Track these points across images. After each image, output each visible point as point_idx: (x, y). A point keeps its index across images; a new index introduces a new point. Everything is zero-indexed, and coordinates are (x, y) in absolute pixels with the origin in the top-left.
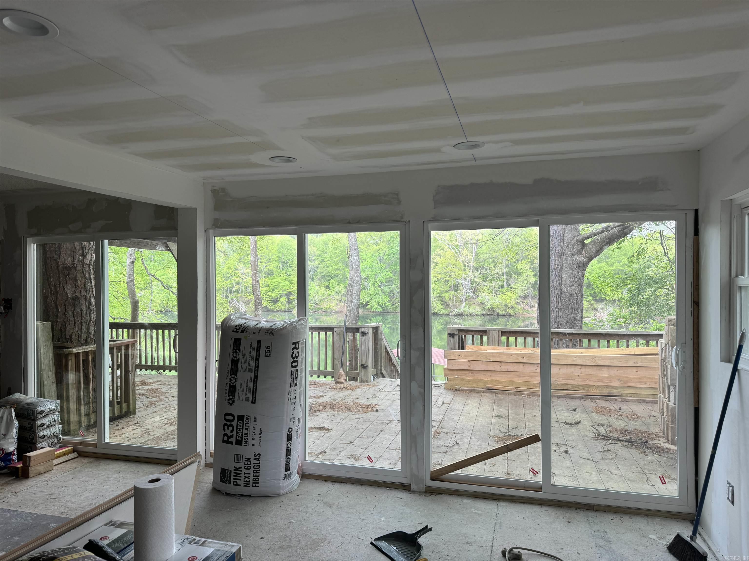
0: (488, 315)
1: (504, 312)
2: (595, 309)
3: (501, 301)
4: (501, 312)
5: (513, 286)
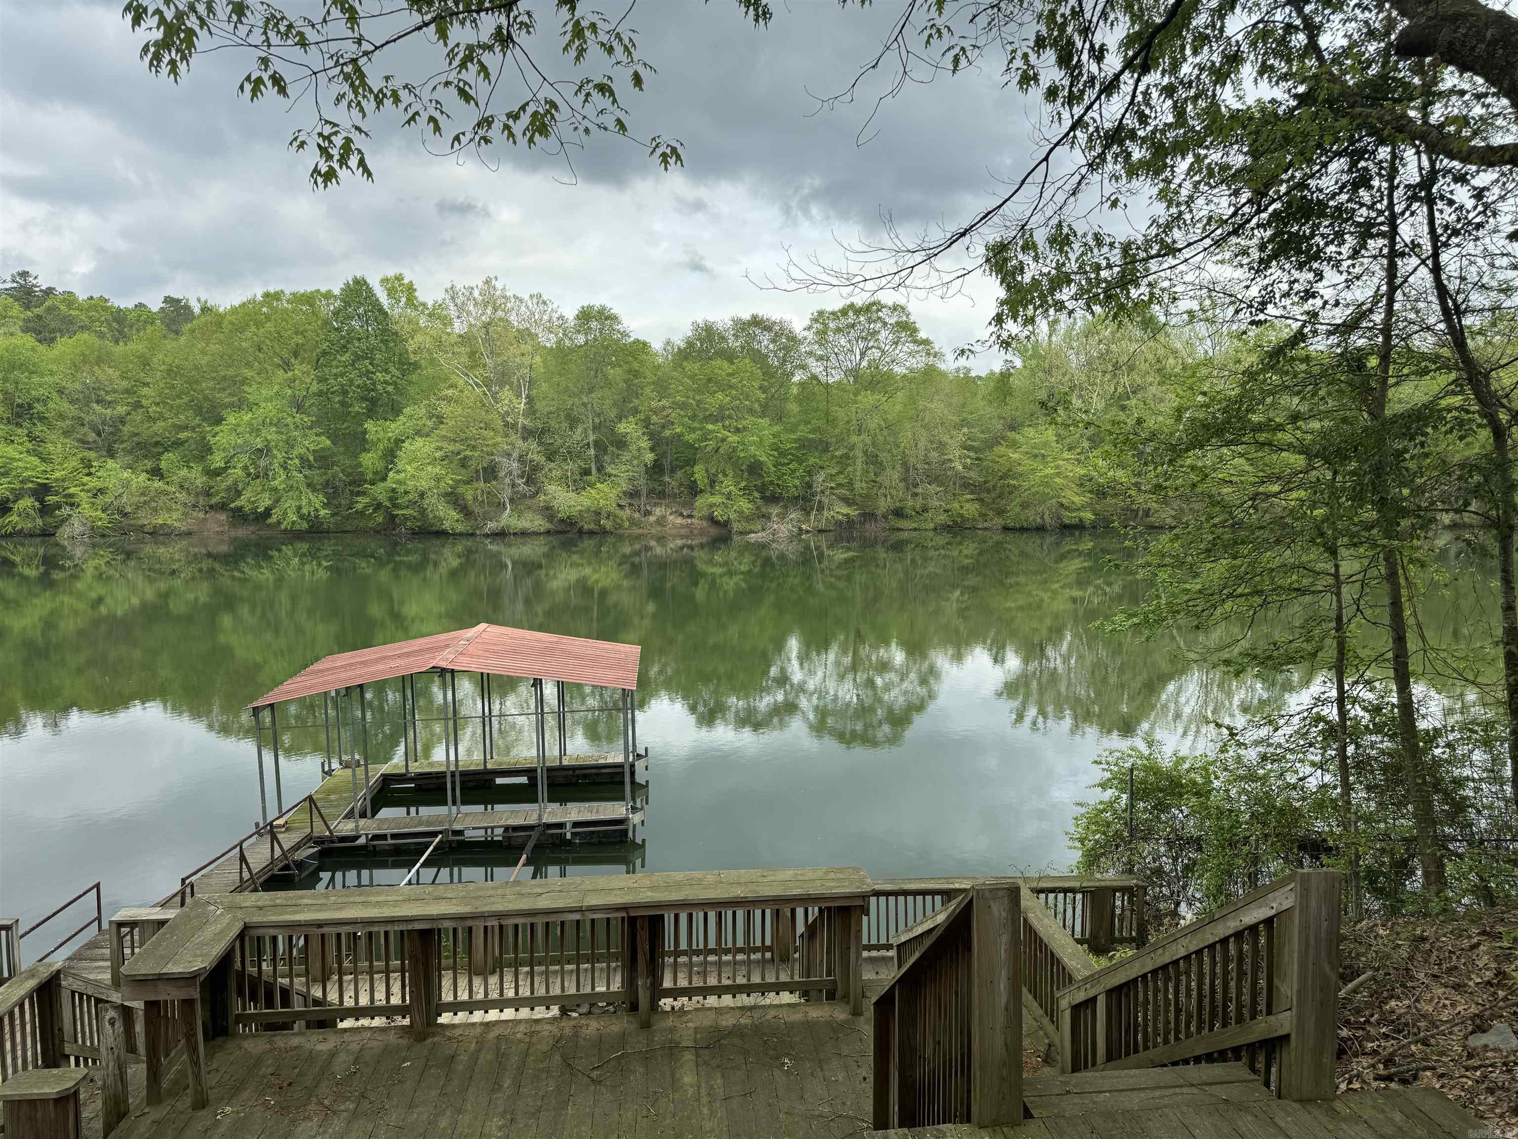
0: (559, 532)
1: (592, 526)
2: (763, 516)
3: (587, 502)
4: (586, 527)
5: (609, 470)
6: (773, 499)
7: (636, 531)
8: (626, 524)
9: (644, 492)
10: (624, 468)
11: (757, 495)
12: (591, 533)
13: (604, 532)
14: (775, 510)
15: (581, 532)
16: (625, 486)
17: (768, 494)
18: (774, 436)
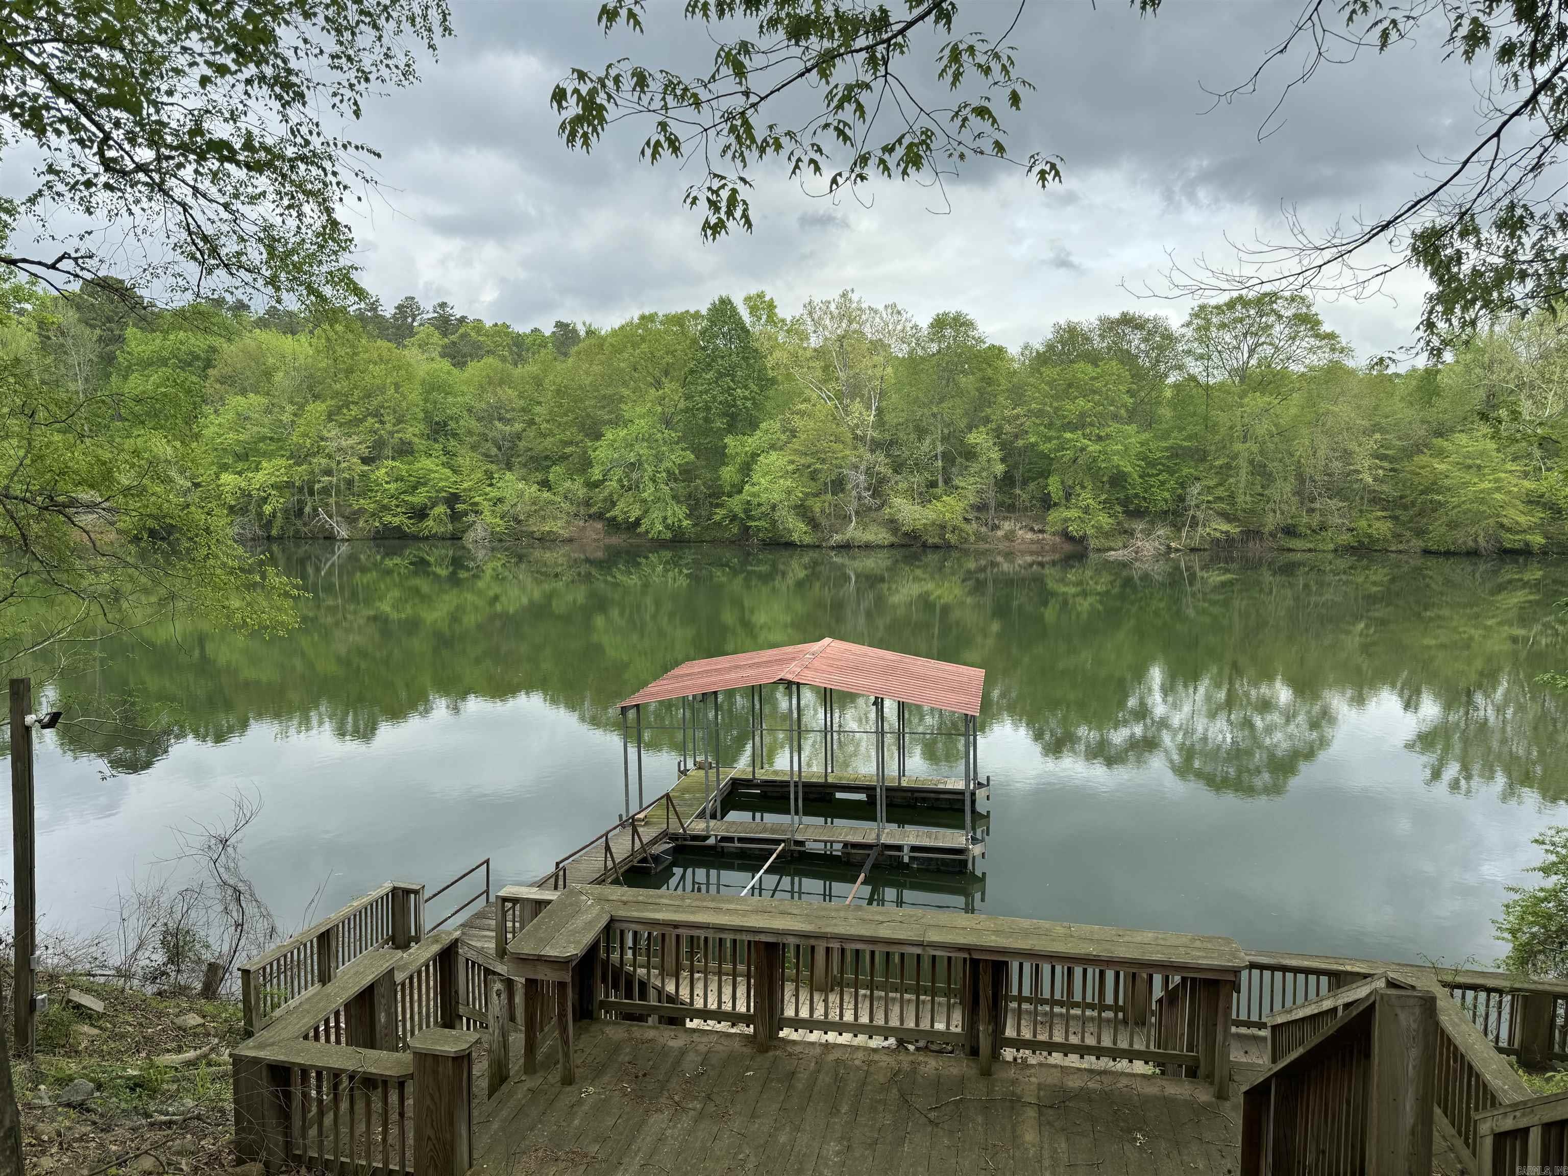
0: (903, 546)
1: (936, 540)
2: (1126, 532)
3: (932, 516)
4: (930, 541)
5: (957, 482)
6: (1138, 514)
7: (983, 546)
8: (972, 539)
9: (993, 504)
10: (972, 480)
11: (1119, 509)
12: (936, 547)
13: (949, 547)
14: (1139, 526)
15: (925, 545)
16: (972, 499)
17: (1131, 508)
18: (1142, 444)
